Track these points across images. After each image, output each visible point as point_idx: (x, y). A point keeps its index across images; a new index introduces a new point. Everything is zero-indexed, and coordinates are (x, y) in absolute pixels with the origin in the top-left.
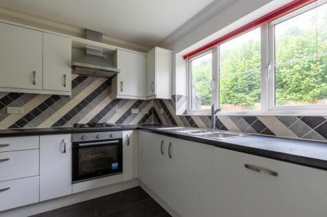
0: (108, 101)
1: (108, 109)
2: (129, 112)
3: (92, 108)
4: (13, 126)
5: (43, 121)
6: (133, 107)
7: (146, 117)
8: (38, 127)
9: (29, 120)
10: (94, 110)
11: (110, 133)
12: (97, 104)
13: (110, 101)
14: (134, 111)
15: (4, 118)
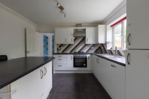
0: (84, 45)
5: (67, 51)
6: (92, 46)
7: (97, 50)
11: (83, 55)
12: (80, 46)
14: (92, 48)
15: (60, 50)
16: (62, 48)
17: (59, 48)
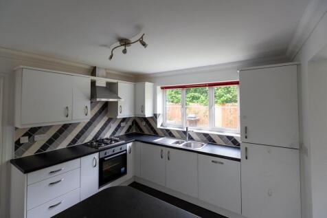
0: (106, 119)
1: (106, 125)
2: (119, 126)
3: (95, 127)
4: (39, 151)
5: (61, 143)
6: (121, 122)
7: (130, 127)
8: (58, 149)
9: (51, 144)
10: (96, 128)
11: (120, 147)
12: (99, 122)
13: (107, 119)
14: (122, 124)
15: (31, 145)
16: (37, 137)
17: (25, 140)
